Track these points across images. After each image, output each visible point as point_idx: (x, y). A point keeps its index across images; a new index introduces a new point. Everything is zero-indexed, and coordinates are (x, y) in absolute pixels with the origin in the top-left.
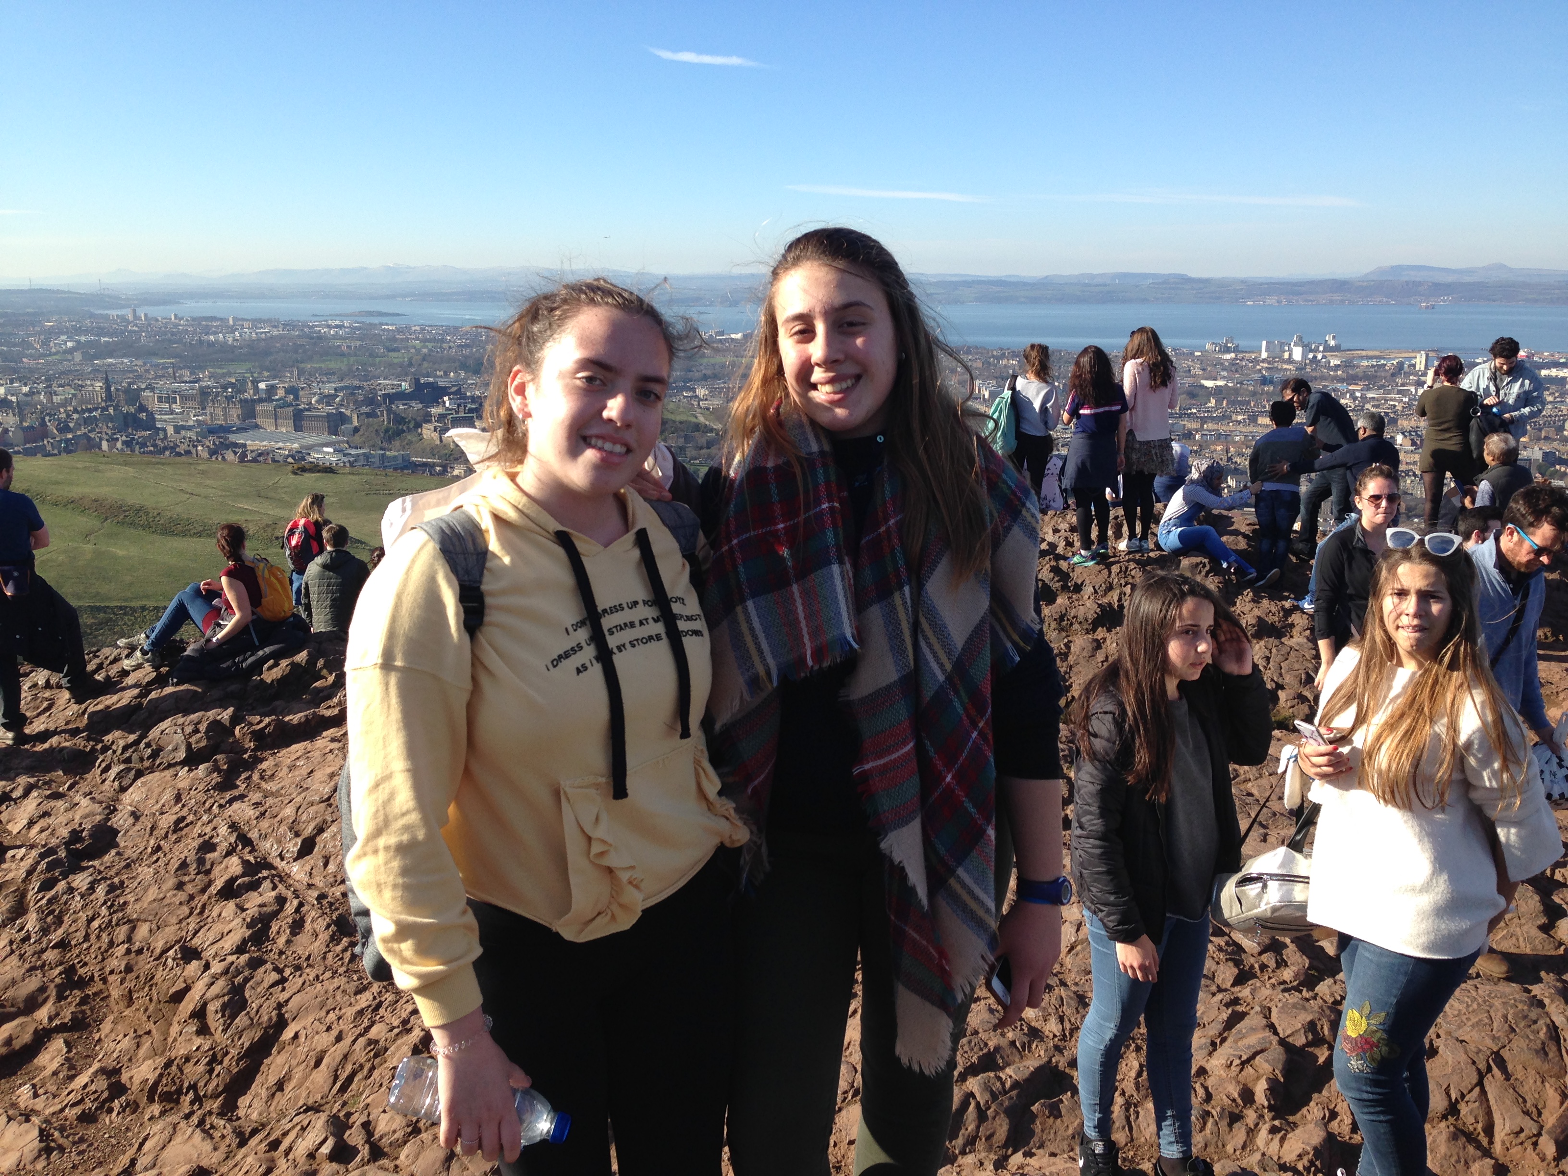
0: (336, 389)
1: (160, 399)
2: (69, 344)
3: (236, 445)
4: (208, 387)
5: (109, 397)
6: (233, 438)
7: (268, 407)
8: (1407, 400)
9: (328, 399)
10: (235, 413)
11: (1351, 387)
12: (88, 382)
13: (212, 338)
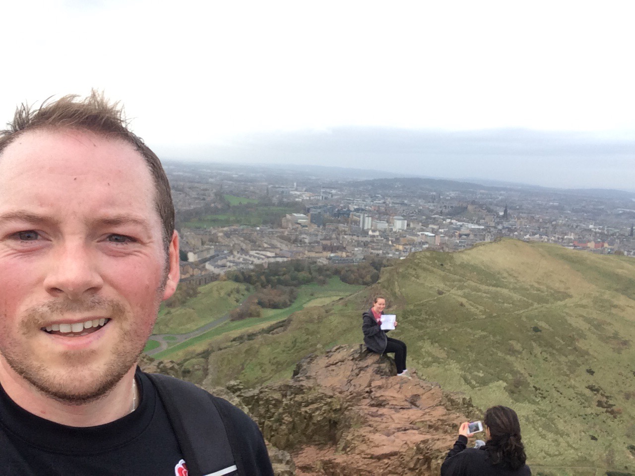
2: (620, 212)
12: (625, 227)
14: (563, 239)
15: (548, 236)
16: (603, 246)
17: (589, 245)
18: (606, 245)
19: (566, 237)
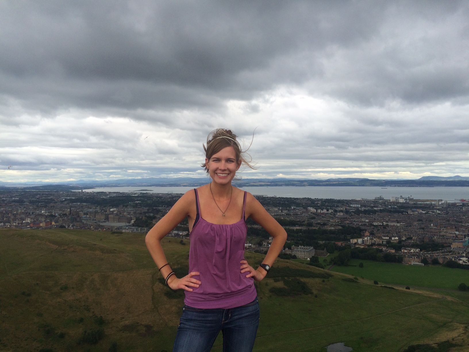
0: (131, 211)
1: (84, 214)
2: (64, 199)
3: (102, 226)
4: (97, 210)
5: (70, 213)
6: (101, 224)
7: (112, 216)
8: (434, 214)
9: (129, 213)
10: (103, 217)
11: (417, 210)
12: (66, 209)
13: (102, 197)
14: (22, 223)
15: (10, 224)
16: (51, 224)
17: (41, 225)
18: (53, 223)
19: (24, 222)
